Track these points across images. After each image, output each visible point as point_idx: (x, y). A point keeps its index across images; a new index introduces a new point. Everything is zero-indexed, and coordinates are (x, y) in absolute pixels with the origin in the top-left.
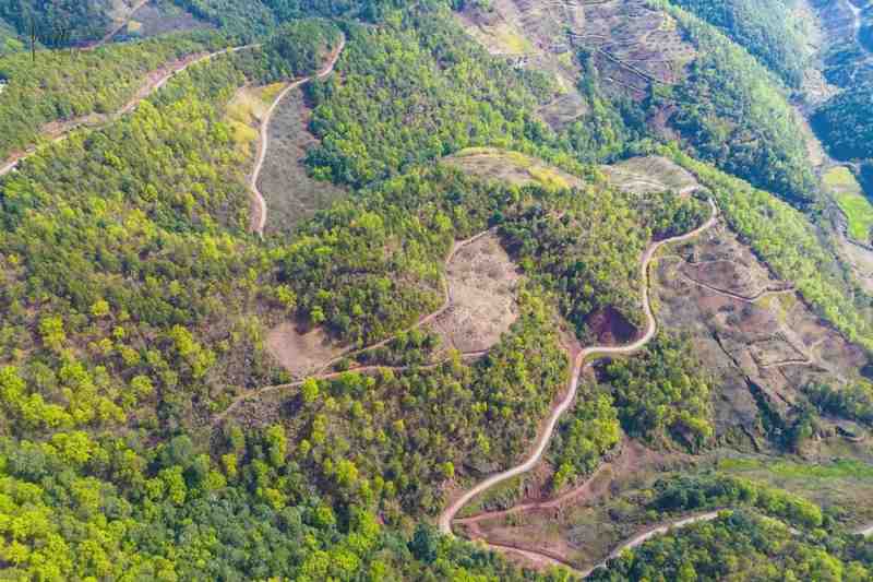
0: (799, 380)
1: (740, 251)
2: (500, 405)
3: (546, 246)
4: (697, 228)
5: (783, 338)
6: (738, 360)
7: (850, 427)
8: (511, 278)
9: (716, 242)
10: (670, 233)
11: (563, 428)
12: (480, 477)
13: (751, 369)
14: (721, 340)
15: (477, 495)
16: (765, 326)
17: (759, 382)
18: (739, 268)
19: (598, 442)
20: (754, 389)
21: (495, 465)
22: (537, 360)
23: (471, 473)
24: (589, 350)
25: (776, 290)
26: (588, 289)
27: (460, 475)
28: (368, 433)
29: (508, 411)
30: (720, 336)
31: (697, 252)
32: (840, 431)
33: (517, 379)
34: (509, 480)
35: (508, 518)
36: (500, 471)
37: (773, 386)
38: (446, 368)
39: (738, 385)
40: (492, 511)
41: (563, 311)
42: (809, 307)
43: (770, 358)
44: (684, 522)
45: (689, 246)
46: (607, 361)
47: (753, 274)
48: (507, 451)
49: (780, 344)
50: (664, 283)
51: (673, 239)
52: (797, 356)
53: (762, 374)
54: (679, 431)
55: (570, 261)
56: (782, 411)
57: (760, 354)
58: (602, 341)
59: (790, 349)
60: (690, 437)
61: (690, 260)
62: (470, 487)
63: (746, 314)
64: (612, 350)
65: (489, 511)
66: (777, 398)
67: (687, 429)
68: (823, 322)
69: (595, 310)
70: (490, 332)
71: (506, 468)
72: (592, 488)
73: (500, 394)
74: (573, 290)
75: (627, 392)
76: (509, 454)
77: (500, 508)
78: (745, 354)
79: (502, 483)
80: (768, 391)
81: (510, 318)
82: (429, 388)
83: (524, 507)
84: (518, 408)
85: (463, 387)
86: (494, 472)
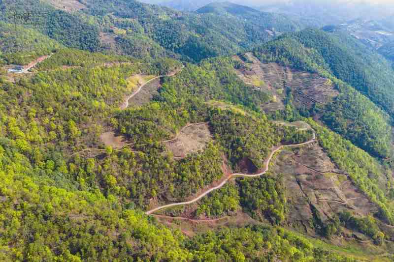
0: (337, 209)
2: (183, 176)
5: (333, 191)
6: (307, 194)
7: (360, 236)
11: (210, 195)
12: (167, 202)
13: (313, 199)
14: (302, 186)
15: (164, 208)
16: (326, 185)
17: (316, 206)
19: (225, 205)
20: (313, 208)
21: (175, 199)
23: (164, 199)
24: (236, 174)
25: (337, 173)
29: (185, 179)
30: (301, 183)
32: (355, 236)
33: (195, 171)
34: (178, 205)
35: (173, 219)
36: (176, 202)
37: (322, 209)
38: (166, 158)
39: (305, 204)
40: (168, 215)
42: (353, 184)
43: (323, 197)
45: (297, 148)
46: (241, 178)
47: (325, 164)
48: (181, 195)
49: (331, 193)
52: (338, 199)
53: (318, 202)
54: (268, 214)
55: (234, 137)
56: (323, 218)
57: (320, 195)
59: (336, 196)
60: (273, 219)
61: (297, 154)
62: (162, 205)
63: (317, 178)
65: (166, 215)
66: (323, 214)
67: (273, 215)
68: (359, 190)
69: (241, 158)
71: (180, 202)
72: (217, 222)
74: (233, 148)
75: (246, 191)
77: (172, 215)
78: (312, 193)
79: (174, 207)
80: (319, 210)
83: (182, 218)
85: (171, 167)
86: (174, 202)
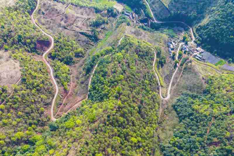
0: (88, 24)
2: (38, 86)
3: (5, 38)
4: (37, 4)
5: (77, 17)
6: (74, 30)
7: (103, 26)
8: (6, 55)
9: (45, 4)
10: (32, 10)
11: (56, 77)
12: (50, 104)
13: (78, 30)
14: (68, 28)
15: (54, 107)
16: (72, 17)
17: (82, 31)
18: (55, 7)
19: (66, 73)
20: (82, 33)
21: (51, 98)
22: (35, 68)
23: (47, 105)
24: (44, 55)
25: (67, 7)
26: (28, 41)
27: (46, 108)
28: (14, 123)
29: (41, 85)
30: (66, 27)
31: (43, 10)
32: (102, 28)
33: (35, 76)
34: (57, 97)
35: (64, 104)
36: (53, 98)
37: (85, 30)
38: (16, 91)
39: (79, 35)
40: (60, 107)
41: (29, 51)
42: (76, 6)
43: (79, 24)
44: (94, 71)
45: (40, 10)
46: (50, 54)
48: (50, 93)
49: (78, 19)
50: (43, 24)
51: (34, 11)
52: (83, 19)
53: (81, 28)
54: (77, 55)
55: (16, 38)
56: (90, 33)
57: (77, 25)
58: (45, 51)
59: (81, 19)
60: (80, 54)
61: (43, 14)
62: (50, 108)
63: (66, 17)
64: (48, 50)
65: (59, 107)
66: (87, 32)
67: (79, 53)
68: (81, 7)
69: (35, 44)
70: (17, 72)
71: (54, 96)
72: (74, 82)
73: (36, 84)
74: (25, 44)
75: (61, 57)
76: (51, 93)
77: (61, 104)
78: (75, 28)
79: (56, 100)
80: (85, 31)
81: (18, 64)
82: (17, 99)
83: (65, 99)
84: (43, 82)
85: (25, 91)
86: (52, 100)
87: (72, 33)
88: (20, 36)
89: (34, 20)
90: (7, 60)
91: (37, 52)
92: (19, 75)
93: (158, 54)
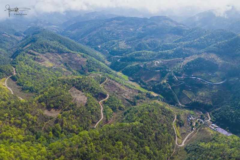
1: (114, 82)
3: (85, 86)
4: (106, 80)
5: (126, 91)
8: (82, 93)
9: (109, 81)
11: (104, 112)
13: (124, 97)
15: (97, 126)
16: (123, 91)
17: (126, 98)
18: (115, 84)
19: (110, 112)
20: (127, 100)
23: (94, 123)
24: (100, 102)
25: (121, 86)
26: (95, 91)
27: (92, 124)
29: (94, 110)
30: (118, 94)
31: (108, 83)
32: (140, 101)
36: (98, 121)
37: (129, 98)
38: (81, 107)
39: (124, 100)
41: (93, 96)
42: (127, 87)
45: (106, 83)
46: (104, 102)
47: (117, 84)
48: (98, 117)
50: (105, 89)
51: (103, 83)
52: (129, 93)
55: (90, 88)
56: (132, 101)
58: (102, 99)
61: (107, 85)
62: (95, 125)
63: (120, 90)
64: (104, 100)
67: (121, 107)
68: (130, 88)
69: (98, 94)
70: (84, 101)
71: (99, 120)
72: (113, 119)
73: (92, 109)
74: (93, 92)
75: (110, 105)
76: (98, 118)
78: (123, 95)
79: (100, 122)
81: (86, 98)
82: (80, 111)
83: (105, 125)
85: (85, 109)
87: (121, 97)
88: (92, 88)
89: (101, 86)
90: (82, 95)
91: (97, 99)
92: (85, 102)
93: (178, 118)
